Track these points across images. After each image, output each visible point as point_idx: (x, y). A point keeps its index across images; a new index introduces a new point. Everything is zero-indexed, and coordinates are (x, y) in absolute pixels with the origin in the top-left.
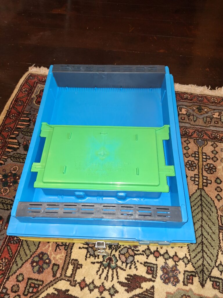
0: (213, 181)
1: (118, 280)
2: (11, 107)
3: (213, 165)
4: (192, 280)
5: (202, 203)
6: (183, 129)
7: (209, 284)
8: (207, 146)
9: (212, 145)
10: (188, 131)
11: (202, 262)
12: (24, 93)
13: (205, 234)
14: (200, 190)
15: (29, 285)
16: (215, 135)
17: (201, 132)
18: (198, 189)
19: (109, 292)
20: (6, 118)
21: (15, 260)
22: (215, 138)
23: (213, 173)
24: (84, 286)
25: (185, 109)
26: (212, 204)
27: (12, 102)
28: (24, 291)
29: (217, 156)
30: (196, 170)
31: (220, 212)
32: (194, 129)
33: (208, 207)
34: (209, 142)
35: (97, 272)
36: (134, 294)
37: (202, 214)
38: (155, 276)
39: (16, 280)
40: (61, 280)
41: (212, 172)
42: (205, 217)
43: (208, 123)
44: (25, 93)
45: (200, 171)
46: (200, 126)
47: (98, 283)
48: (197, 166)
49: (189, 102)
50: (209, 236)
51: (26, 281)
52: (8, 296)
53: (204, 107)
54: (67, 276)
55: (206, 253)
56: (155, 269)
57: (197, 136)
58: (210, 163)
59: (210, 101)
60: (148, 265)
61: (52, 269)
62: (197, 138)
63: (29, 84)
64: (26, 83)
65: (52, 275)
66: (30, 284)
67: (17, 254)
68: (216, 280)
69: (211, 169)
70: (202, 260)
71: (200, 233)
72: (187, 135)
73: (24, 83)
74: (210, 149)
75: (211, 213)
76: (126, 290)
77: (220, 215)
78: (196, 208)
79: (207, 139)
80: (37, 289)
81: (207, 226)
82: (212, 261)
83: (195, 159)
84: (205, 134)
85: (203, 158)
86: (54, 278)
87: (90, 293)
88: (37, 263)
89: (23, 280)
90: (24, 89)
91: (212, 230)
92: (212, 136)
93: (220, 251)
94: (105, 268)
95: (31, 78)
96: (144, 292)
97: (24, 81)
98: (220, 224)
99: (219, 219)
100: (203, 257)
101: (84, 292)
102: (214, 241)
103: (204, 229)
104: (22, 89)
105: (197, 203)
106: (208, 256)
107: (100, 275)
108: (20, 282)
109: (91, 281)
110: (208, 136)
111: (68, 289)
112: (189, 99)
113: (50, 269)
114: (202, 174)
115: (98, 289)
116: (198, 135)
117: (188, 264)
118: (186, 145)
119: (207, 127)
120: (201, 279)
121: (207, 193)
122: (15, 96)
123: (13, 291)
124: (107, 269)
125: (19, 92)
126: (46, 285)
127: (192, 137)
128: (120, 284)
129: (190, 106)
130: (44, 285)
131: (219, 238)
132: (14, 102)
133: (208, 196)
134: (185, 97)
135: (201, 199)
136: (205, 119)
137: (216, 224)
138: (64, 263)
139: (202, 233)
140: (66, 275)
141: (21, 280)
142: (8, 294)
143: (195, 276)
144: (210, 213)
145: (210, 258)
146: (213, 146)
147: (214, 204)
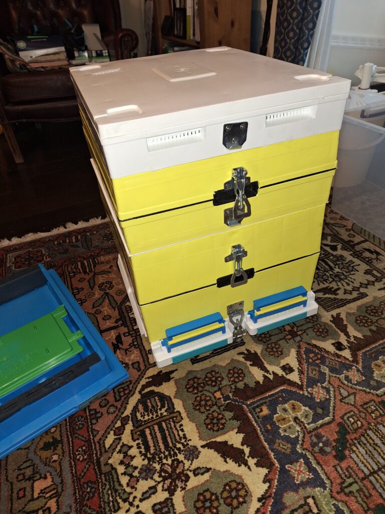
15: (117, 392)
40: (148, 369)
51: (112, 391)
52: (100, 413)
65: (136, 371)
80: (128, 389)
86: (141, 372)
89: (108, 393)
123: (103, 406)
126: (136, 381)
138: (143, 358)
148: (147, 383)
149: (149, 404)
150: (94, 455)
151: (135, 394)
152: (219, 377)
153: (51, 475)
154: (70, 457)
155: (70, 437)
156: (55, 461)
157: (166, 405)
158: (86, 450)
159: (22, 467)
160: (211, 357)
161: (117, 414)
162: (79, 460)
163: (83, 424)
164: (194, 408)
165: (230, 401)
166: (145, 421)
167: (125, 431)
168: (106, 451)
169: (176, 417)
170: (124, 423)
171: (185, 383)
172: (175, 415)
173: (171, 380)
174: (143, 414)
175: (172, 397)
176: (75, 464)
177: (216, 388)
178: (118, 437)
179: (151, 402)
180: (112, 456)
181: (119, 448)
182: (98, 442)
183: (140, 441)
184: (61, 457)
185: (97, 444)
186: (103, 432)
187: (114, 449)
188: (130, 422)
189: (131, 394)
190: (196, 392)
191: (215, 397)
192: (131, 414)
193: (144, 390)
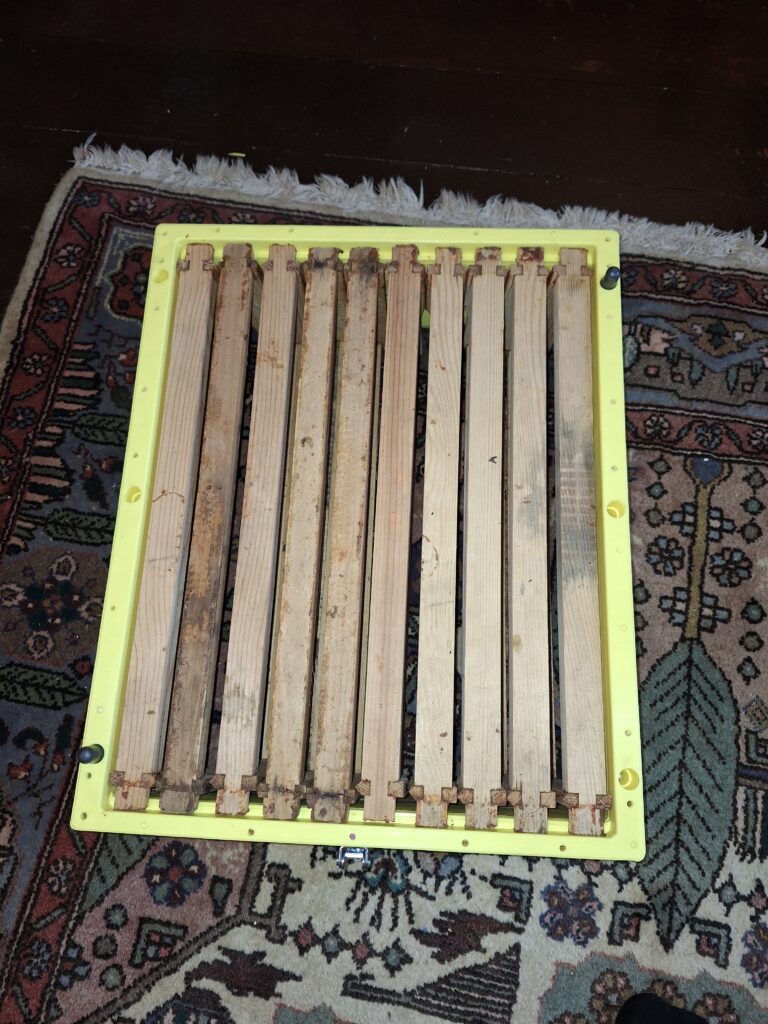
0: (736, 612)
1: (411, 926)
2: (24, 326)
3: (744, 554)
4: (638, 929)
5: (689, 689)
6: (649, 414)
7: (686, 941)
8: (729, 480)
9: (747, 479)
10: (666, 425)
11: (672, 878)
12: (65, 264)
13: (690, 789)
14: (688, 642)
15: (144, 937)
16: (762, 437)
17: (712, 426)
18: (683, 639)
19: (383, 959)
20: (11, 371)
21: (95, 866)
22: (760, 452)
23: (739, 583)
24: (310, 941)
25: (664, 332)
26: (724, 693)
27: (26, 302)
28: (133, 955)
29: (760, 520)
30: (682, 574)
31: (748, 720)
32: (687, 416)
33: (710, 702)
34: (736, 467)
35: (349, 901)
36: (461, 966)
37: (686, 726)
38: (523, 917)
39: (104, 923)
40: (239, 925)
41: (735, 580)
42: (695, 736)
43: (744, 390)
44: (69, 266)
45: (696, 574)
46: (712, 402)
47: (350, 934)
48: (686, 559)
49: (681, 302)
50: (702, 797)
51: (136, 926)
52: (87, 968)
53: (735, 322)
54: (256, 914)
55: (688, 850)
56: (525, 896)
57: (696, 445)
58: (733, 546)
59: (759, 298)
60: (505, 883)
61: (211, 893)
62: (698, 450)
63: (82, 226)
64: (71, 223)
65: (210, 909)
66: (148, 936)
67: (98, 846)
68: (709, 929)
69: (735, 569)
70: (672, 870)
71: (675, 787)
72: (660, 438)
73: (60, 221)
74: (737, 495)
75: (717, 724)
76: (434, 956)
77: (748, 731)
78: (668, 703)
79: (731, 456)
80: (169, 949)
81: (699, 764)
82: (703, 874)
83: (680, 532)
84: (727, 433)
85: (710, 528)
86: (219, 919)
87: (329, 962)
88: (163, 873)
89: (124, 923)
90: (64, 247)
91: (713, 777)
92: (750, 443)
93: (731, 843)
94: (373, 891)
95: (86, 198)
96: (491, 961)
97: (60, 213)
98: (743, 760)
99: (741, 742)
100: (677, 861)
101: (310, 958)
102: (717, 811)
103: (690, 773)
104: (59, 251)
105: (673, 688)
106: (692, 858)
107: (358, 912)
108: (117, 928)
109: (329, 928)
110: (735, 444)
111: (261, 949)
112: (683, 289)
113: (203, 893)
114: (701, 587)
115: (350, 952)
116: (701, 438)
117: (629, 883)
118: (654, 478)
119: (738, 406)
120: (665, 926)
121: (712, 654)
122: (35, 280)
123: (99, 953)
124: (379, 893)
125: (48, 264)
126: (196, 939)
127: (678, 449)
128: (416, 937)
129: (681, 321)
130: (189, 938)
131: (735, 802)
132: (34, 306)
133: (714, 664)
134: (667, 282)
135: (688, 676)
136: (733, 372)
137: (728, 759)
138: (247, 876)
139: (681, 787)
140: (254, 910)
141: (119, 924)
142: (86, 963)
143: (648, 919)
144: (712, 724)
145: (698, 864)
146: (749, 483)
147: (731, 691)
148: (216, 961)
151: (177, 974)
160: (399, 1003)
161: (115, 1000)
163: (41, 971)
189: (167, 968)
193: (201, 978)
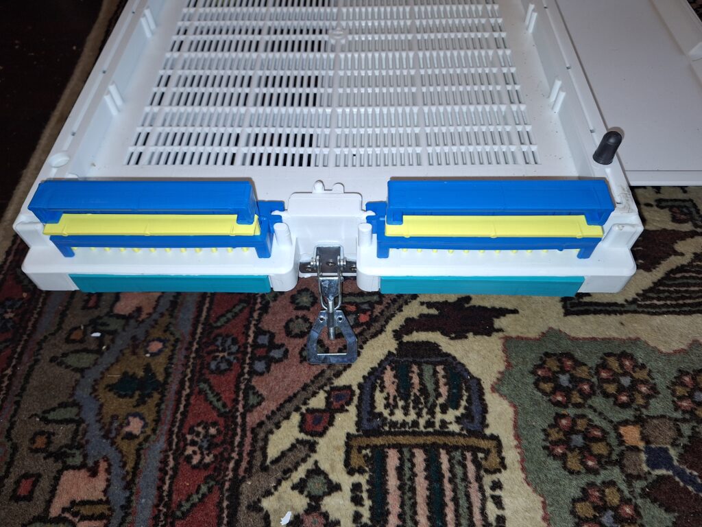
38: (700, 224)
39: (292, 307)
52: (283, 350)
56: (693, 210)
60: (670, 203)
80: (369, 313)
96: (693, 261)
123: (293, 333)
126: (394, 301)
130: (387, 301)
142: (281, 346)
148: (421, 316)
149: (416, 380)
150: (231, 465)
151: (383, 334)
152: (644, 382)
153: (108, 471)
154: (170, 444)
155: (187, 384)
156: (130, 436)
157: (463, 403)
158: (215, 440)
159: (51, 416)
160: (627, 312)
161: (323, 372)
162: (189, 458)
163: (230, 363)
164: (545, 448)
165: (670, 473)
166: (394, 424)
167: (331, 431)
168: (264, 468)
169: (487, 452)
170: (336, 405)
171: (532, 358)
172: (484, 444)
173: (495, 336)
174: (391, 401)
175: (487, 386)
176: (175, 469)
177: (628, 414)
178: (309, 438)
179: (420, 375)
180: (276, 488)
181: (300, 473)
182: (253, 430)
183: (362, 479)
184: (148, 431)
185: (249, 433)
186: (273, 407)
187: (287, 472)
188: (352, 409)
189: (373, 330)
190: (560, 398)
191: (620, 436)
192: (360, 386)
193: (411, 333)
